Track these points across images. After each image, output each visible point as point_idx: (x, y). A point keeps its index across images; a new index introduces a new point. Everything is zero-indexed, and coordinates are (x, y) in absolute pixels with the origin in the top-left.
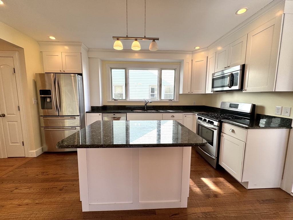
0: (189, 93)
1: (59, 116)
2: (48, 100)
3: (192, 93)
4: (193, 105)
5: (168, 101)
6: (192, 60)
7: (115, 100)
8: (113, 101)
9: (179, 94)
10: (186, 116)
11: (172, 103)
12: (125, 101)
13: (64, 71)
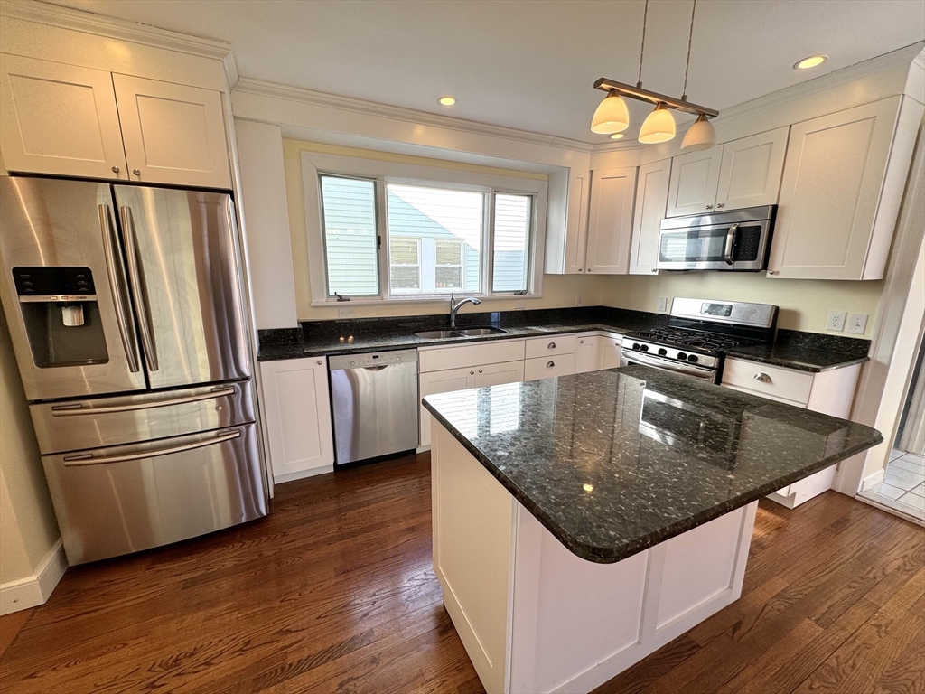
0: (581, 273)
1: (148, 390)
2: (70, 318)
3: (588, 273)
4: (576, 305)
5: (512, 295)
6: (591, 171)
7: (340, 298)
8: (335, 302)
9: (545, 274)
10: (582, 342)
11: (523, 301)
12: (377, 300)
13: (137, 173)
